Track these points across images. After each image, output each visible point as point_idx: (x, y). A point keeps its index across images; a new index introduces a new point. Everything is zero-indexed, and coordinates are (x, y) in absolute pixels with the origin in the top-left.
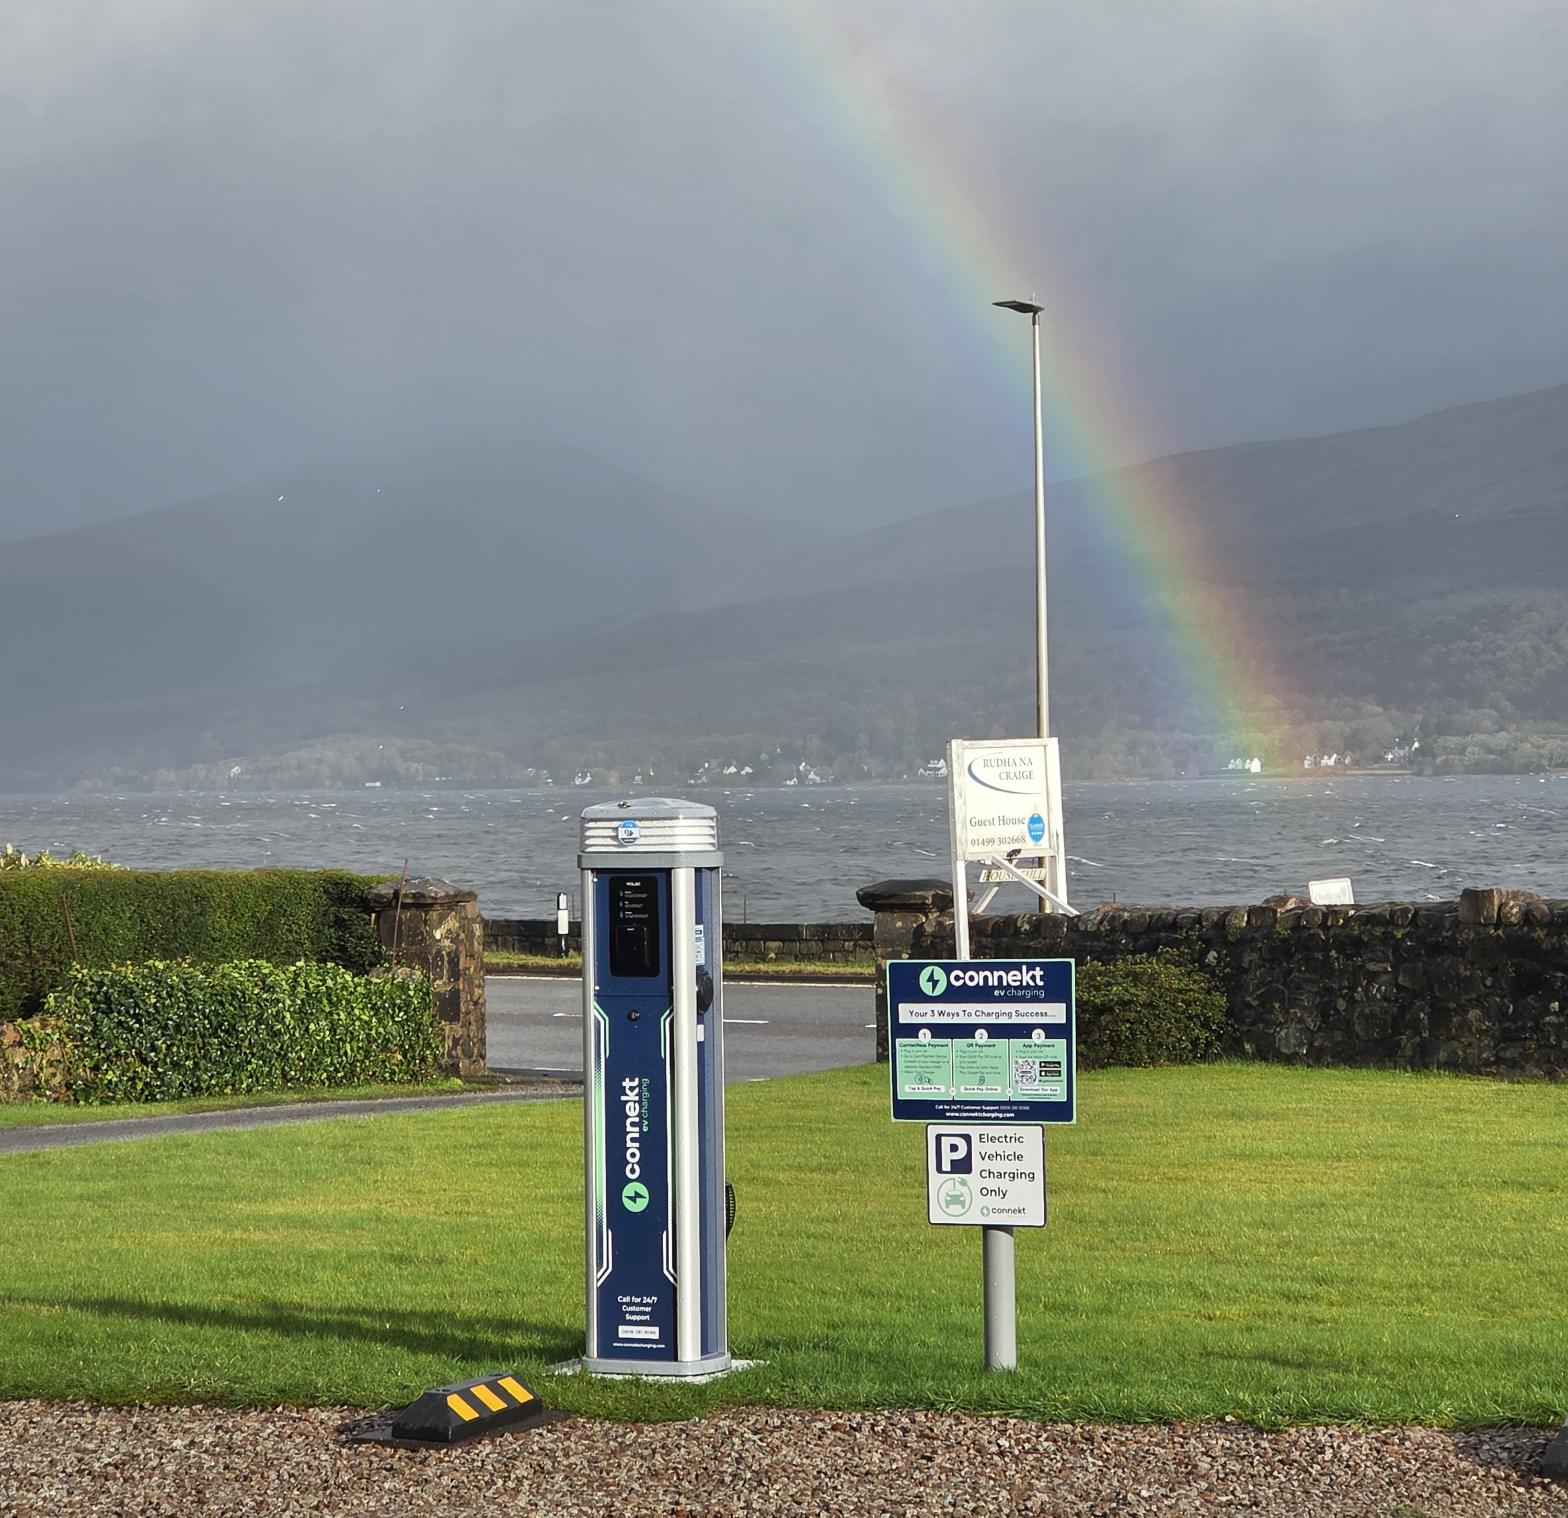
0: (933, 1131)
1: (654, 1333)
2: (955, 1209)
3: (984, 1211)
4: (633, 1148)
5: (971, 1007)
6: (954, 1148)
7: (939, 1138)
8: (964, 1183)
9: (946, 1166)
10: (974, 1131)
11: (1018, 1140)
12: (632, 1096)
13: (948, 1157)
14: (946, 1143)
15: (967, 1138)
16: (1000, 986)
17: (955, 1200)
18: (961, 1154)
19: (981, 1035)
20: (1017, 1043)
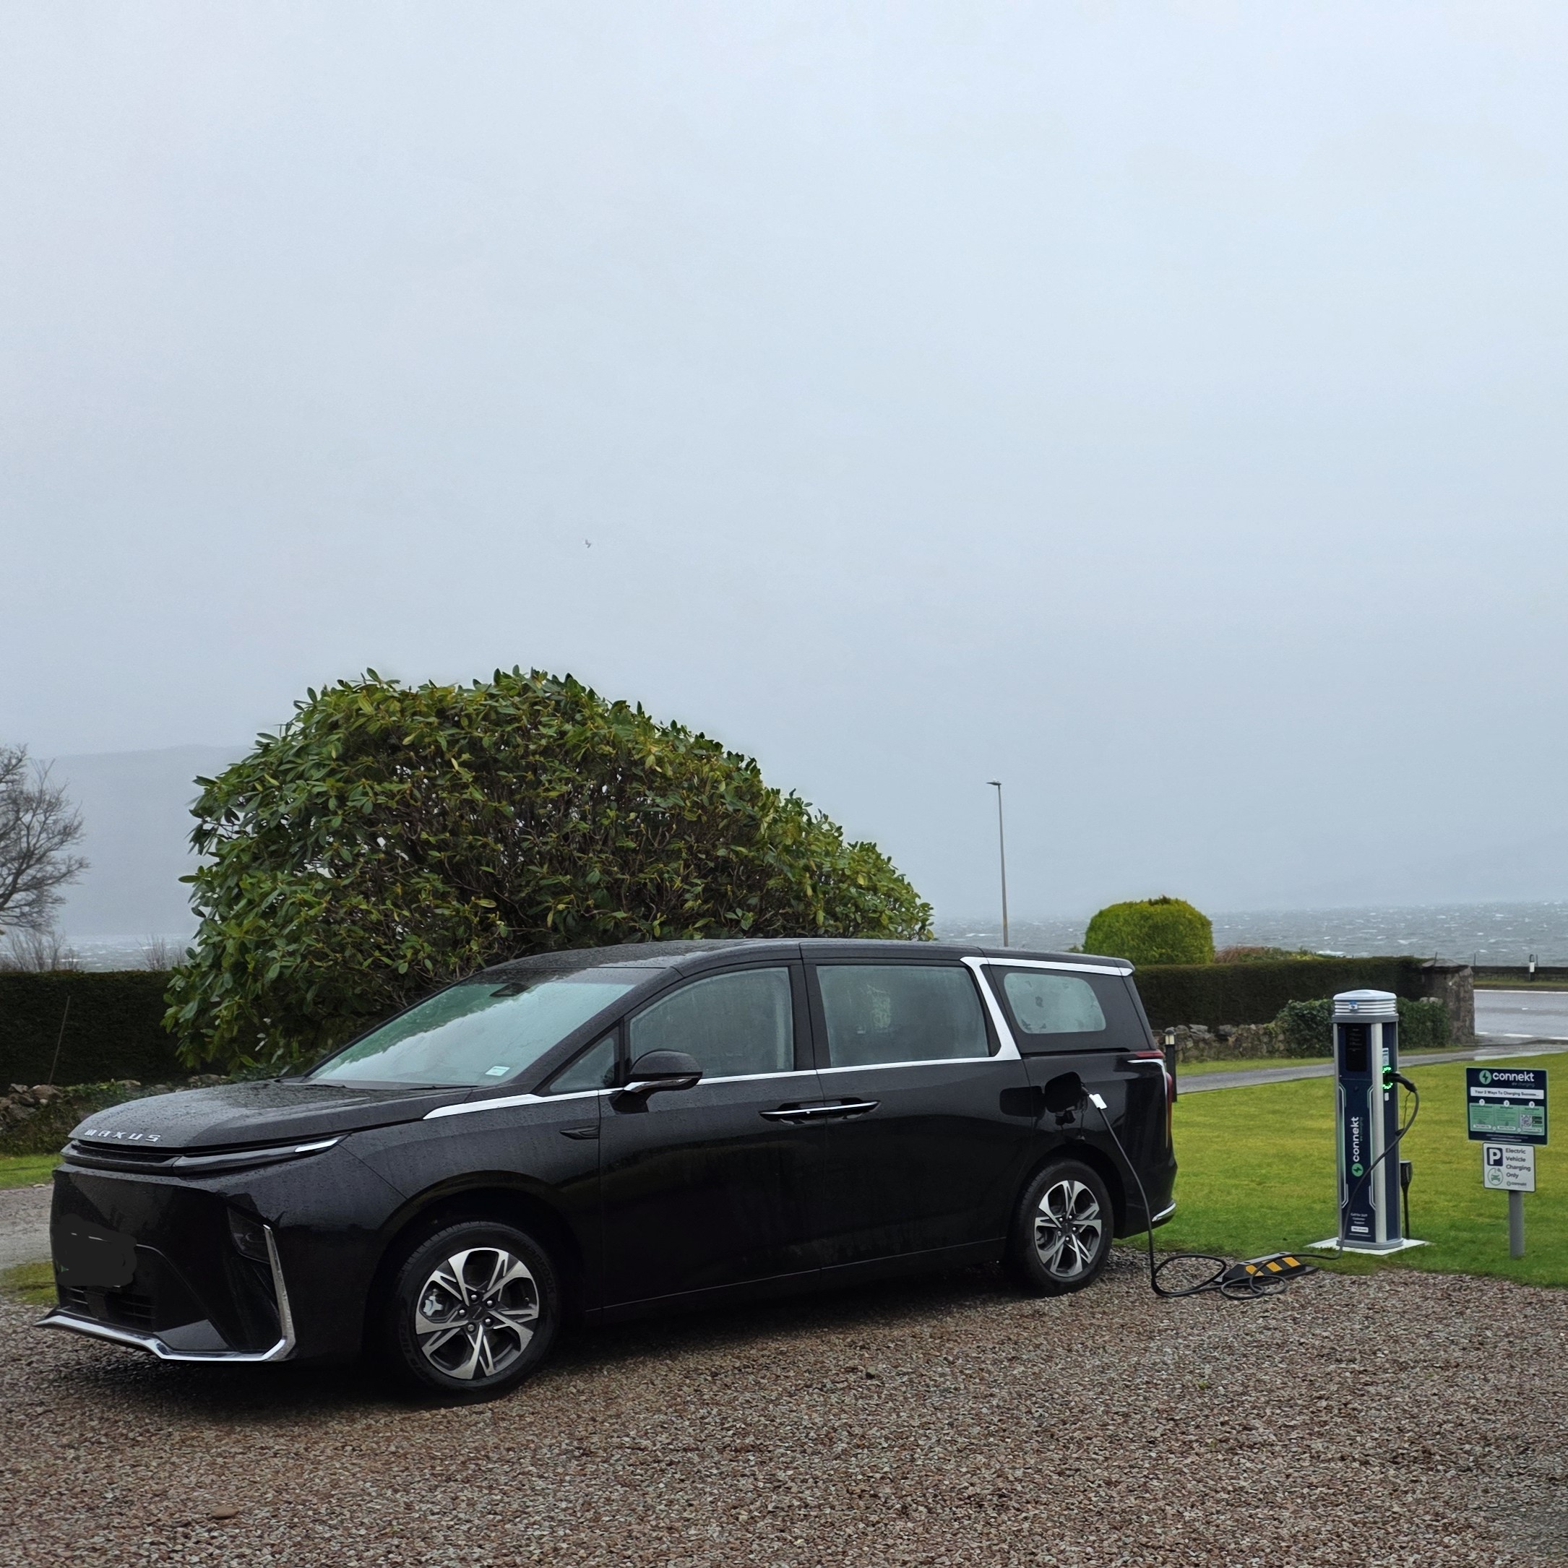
0: (1486, 1146)
1: (1366, 1230)
2: (1495, 1182)
3: (1509, 1184)
4: (1356, 1148)
5: (1502, 1090)
6: (1495, 1154)
7: (1488, 1149)
8: (1499, 1170)
9: (1492, 1162)
10: (1504, 1147)
11: (1523, 1152)
12: (1355, 1125)
13: (1492, 1158)
14: (1491, 1151)
15: (1500, 1150)
16: (1515, 1081)
17: (1495, 1178)
18: (1497, 1157)
19: (1506, 1103)
20: (1522, 1107)
